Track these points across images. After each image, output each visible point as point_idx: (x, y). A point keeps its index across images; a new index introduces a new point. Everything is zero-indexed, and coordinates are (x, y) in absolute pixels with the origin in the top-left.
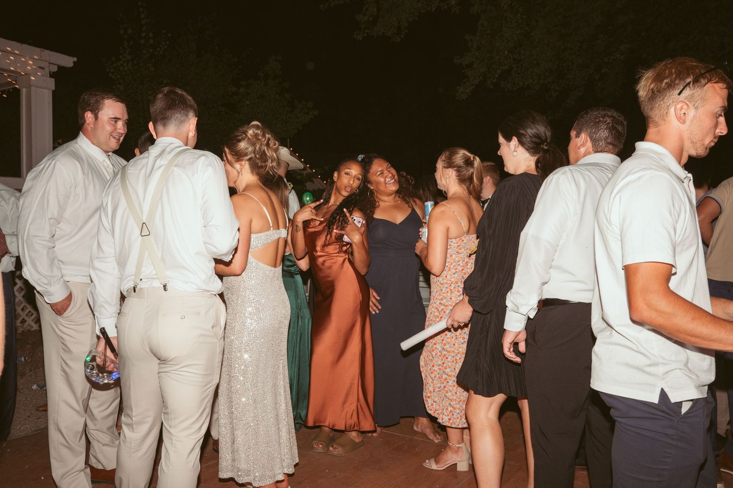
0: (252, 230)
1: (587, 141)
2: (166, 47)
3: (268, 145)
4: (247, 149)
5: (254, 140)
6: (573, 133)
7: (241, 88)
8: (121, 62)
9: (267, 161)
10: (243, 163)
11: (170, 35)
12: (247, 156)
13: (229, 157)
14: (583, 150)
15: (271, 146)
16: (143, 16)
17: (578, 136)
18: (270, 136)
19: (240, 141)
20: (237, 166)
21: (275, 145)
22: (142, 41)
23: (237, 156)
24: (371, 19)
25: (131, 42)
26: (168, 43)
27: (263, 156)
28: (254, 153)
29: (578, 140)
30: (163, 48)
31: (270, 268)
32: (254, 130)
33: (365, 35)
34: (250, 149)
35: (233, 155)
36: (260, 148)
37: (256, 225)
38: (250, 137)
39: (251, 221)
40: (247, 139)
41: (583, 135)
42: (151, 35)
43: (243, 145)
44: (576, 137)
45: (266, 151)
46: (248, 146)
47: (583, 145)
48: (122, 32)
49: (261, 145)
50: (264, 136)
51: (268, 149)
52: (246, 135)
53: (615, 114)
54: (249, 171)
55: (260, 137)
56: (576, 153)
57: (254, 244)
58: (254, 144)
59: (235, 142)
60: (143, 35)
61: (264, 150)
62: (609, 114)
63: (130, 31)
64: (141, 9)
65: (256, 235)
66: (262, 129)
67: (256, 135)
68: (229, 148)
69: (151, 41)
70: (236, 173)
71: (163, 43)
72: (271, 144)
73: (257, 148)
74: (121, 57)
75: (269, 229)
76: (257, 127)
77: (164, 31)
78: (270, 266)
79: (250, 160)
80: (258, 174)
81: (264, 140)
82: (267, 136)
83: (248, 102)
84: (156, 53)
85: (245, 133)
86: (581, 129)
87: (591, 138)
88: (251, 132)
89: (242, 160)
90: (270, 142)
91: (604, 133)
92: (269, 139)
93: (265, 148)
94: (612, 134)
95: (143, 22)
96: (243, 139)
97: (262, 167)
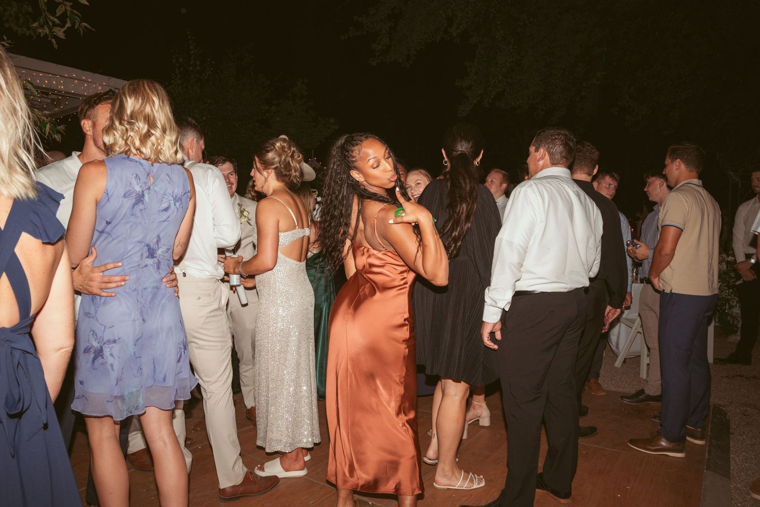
0: (280, 229)
1: (545, 155)
2: (210, 72)
3: (292, 156)
4: (274, 159)
5: (281, 151)
6: (532, 149)
7: (273, 107)
8: (173, 86)
9: (291, 171)
10: (270, 171)
11: (213, 62)
12: (273, 165)
13: (258, 165)
14: (541, 163)
15: (295, 158)
16: (191, 47)
17: (537, 150)
18: (295, 149)
19: (268, 152)
20: (265, 173)
21: (299, 157)
22: (191, 68)
23: (265, 164)
24: (384, 47)
25: (182, 69)
26: (212, 69)
27: (287, 166)
28: (280, 163)
29: (537, 154)
30: (207, 74)
31: (295, 262)
32: (281, 143)
33: (379, 61)
34: (277, 159)
35: (261, 163)
36: (285, 159)
37: (282, 225)
38: (278, 149)
39: (278, 222)
40: (274, 150)
41: (542, 150)
42: (198, 63)
43: (270, 155)
44: (535, 152)
45: (291, 162)
46: (275, 156)
47: (542, 158)
48: (174, 61)
49: (287, 156)
50: (289, 148)
51: (292, 161)
52: (274, 147)
53: (567, 133)
54: (275, 178)
55: (286, 150)
56: (536, 165)
57: (283, 241)
58: (280, 156)
59: (264, 152)
60: (192, 63)
61: (289, 161)
62: (563, 132)
63: (181, 60)
64: (191, 42)
65: (284, 233)
66: (288, 142)
67: (283, 147)
68: (259, 157)
69: (198, 68)
70: (263, 179)
71: (208, 69)
72: (296, 157)
73: (283, 159)
74: (173, 81)
75: (294, 228)
76: (284, 140)
77: (209, 60)
78: (295, 260)
79: (275, 169)
80: (283, 181)
81: (289, 152)
82: (292, 149)
83: (278, 119)
84: (202, 78)
85: (273, 145)
86: (539, 145)
87: (549, 153)
88: (278, 144)
89: (269, 169)
90: (295, 154)
91: (558, 148)
92: (294, 152)
93: (290, 159)
94: (566, 149)
95: (192, 52)
96: (272, 150)
97: (286, 175)
